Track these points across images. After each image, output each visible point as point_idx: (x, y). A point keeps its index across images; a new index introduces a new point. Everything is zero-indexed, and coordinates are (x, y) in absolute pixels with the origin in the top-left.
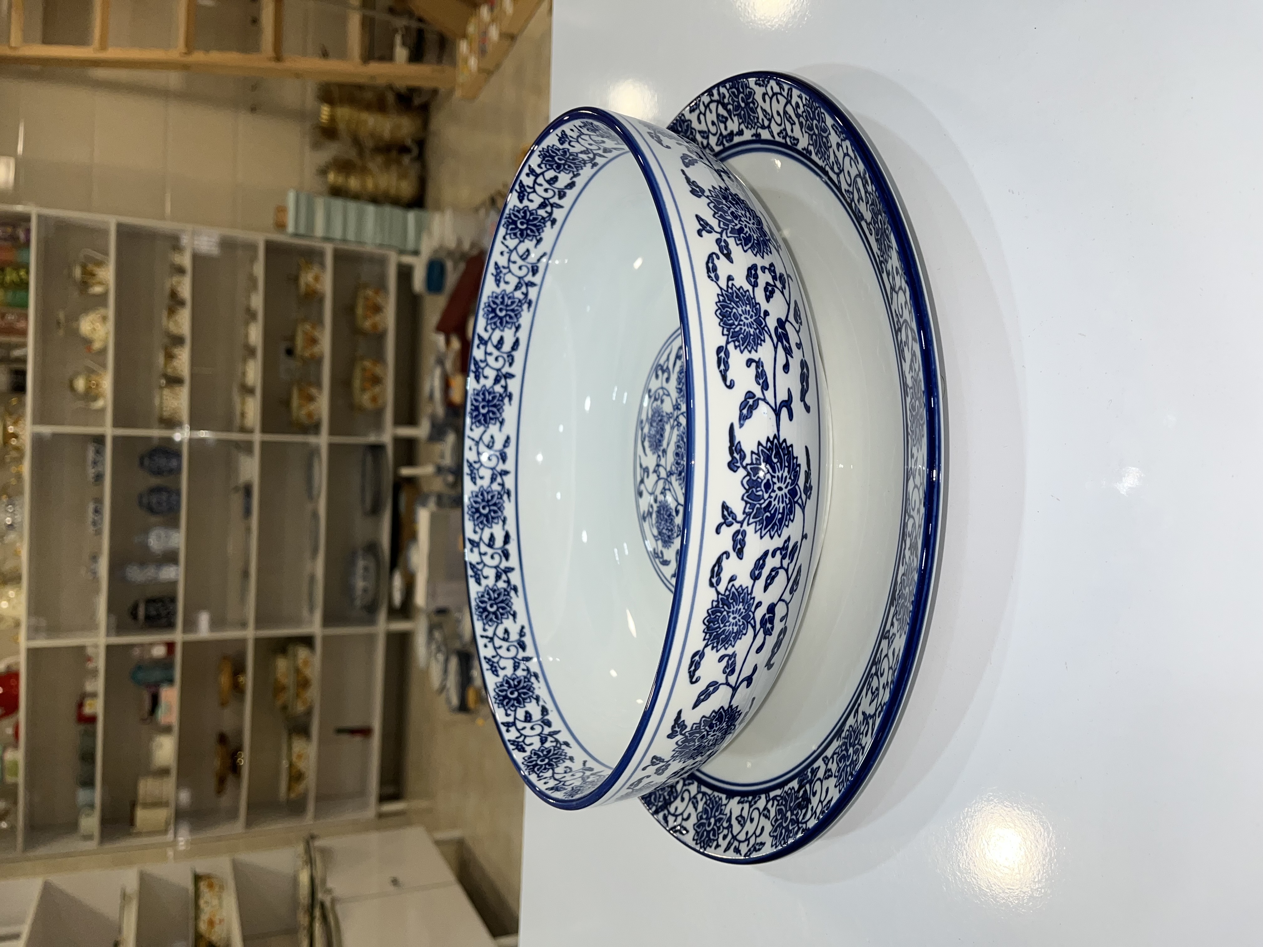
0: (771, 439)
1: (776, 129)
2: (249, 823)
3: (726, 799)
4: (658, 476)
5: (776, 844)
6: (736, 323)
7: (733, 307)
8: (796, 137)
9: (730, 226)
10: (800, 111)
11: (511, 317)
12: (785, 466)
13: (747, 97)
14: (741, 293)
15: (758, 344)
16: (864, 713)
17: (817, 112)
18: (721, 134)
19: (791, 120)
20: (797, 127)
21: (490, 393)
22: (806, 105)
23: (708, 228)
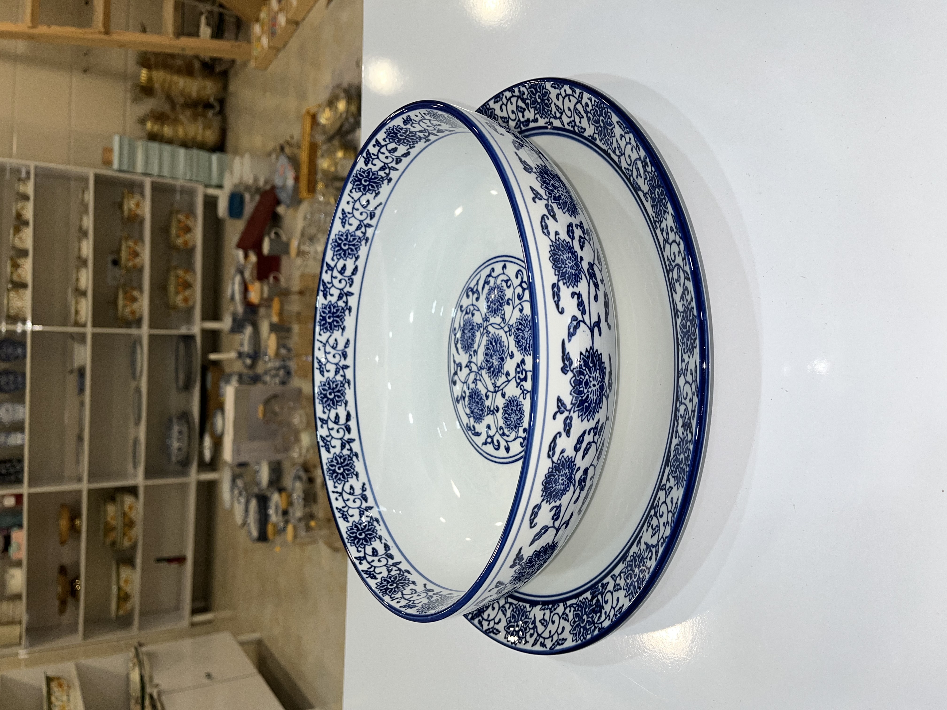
0: (589, 350)
1: (566, 120)
2: (86, 636)
3: (530, 607)
4: (470, 370)
5: (576, 639)
6: (563, 266)
7: (561, 255)
8: (583, 127)
9: (553, 195)
10: (589, 109)
11: (352, 250)
12: (597, 369)
13: (543, 95)
14: (565, 244)
15: (578, 281)
16: (646, 544)
17: (604, 111)
18: (519, 120)
19: (580, 115)
20: (585, 121)
21: (334, 307)
22: (594, 105)
23: (539, 196)
